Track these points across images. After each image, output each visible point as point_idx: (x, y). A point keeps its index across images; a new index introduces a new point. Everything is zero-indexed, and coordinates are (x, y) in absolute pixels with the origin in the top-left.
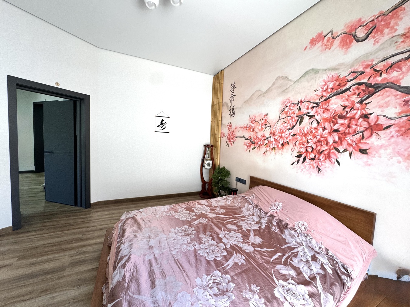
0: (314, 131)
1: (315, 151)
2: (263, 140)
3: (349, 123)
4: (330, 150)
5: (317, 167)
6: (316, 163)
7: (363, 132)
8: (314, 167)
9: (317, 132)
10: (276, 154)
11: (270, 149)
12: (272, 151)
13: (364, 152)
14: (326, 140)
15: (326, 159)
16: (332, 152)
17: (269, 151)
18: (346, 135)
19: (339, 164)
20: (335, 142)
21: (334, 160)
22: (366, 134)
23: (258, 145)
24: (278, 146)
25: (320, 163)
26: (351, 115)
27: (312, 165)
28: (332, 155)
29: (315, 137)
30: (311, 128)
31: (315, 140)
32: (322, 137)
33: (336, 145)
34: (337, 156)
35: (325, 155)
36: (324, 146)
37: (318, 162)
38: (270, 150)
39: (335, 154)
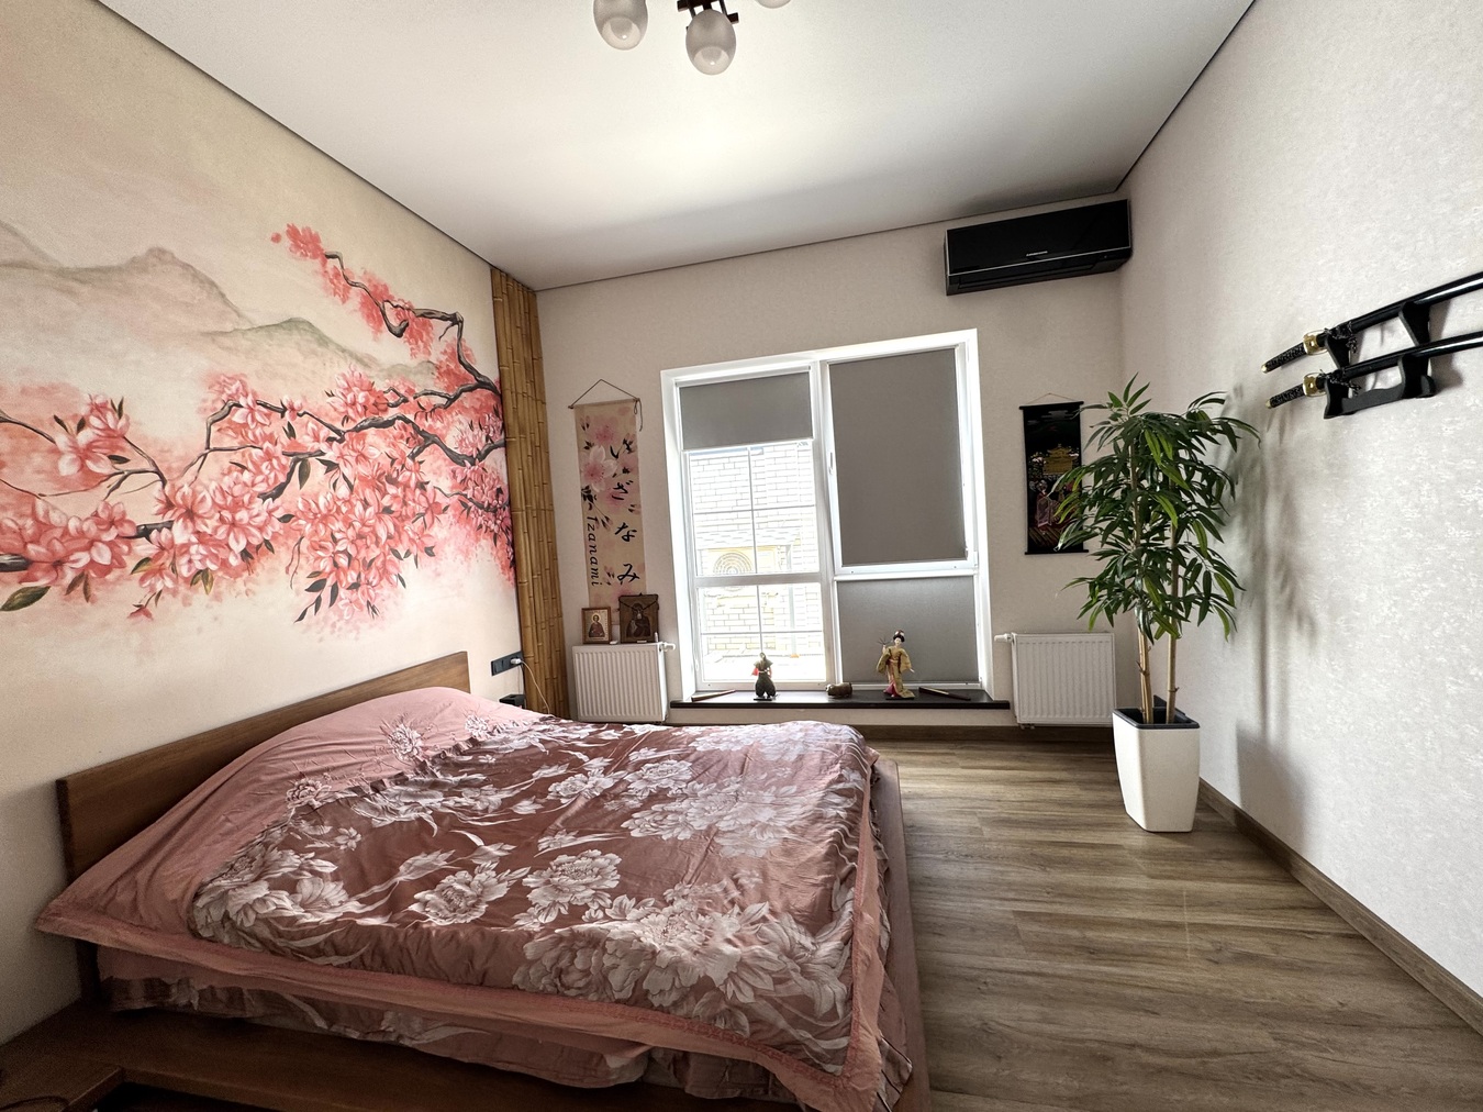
0: (344, 509)
1: (356, 563)
2: (111, 544)
3: (405, 496)
4: (385, 556)
5: (368, 603)
6: (363, 593)
7: (423, 515)
8: (361, 608)
9: (351, 511)
10: (218, 597)
11: (175, 581)
12: (196, 591)
13: (429, 551)
14: (374, 532)
15: (381, 579)
16: (390, 560)
17: (174, 593)
18: (403, 521)
19: (404, 585)
20: (389, 537)
21: (394, 578)
22: (428, 518)
23: (69, 576)
24: (224, 564)
25: (371, 591)
26: (405, 480)
27: (357, 602)
28: (391, 568)
29: (351, 525)
30: (335, 499)
31: (351, 533)
32: (364, 525)
33: (393, 545)
34: (398, 568)
35: (378, 569)
36: (373, 546)
37: (368, 589)
38: (183, 588)
39: (395, 565)
